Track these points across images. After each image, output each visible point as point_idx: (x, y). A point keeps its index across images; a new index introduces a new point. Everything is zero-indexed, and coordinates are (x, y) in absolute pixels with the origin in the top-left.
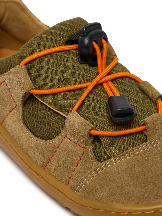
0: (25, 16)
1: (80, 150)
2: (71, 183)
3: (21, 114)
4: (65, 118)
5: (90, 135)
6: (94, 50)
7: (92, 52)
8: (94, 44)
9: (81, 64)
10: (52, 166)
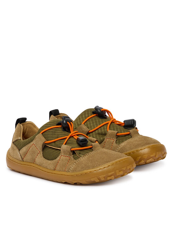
0: (36, 129)
1: (68, 158)
2: (66, 170)
3: (42, 155)
4: (60, 150)
5: (71, 151)
6: (68, 125)
7: (67, 126)
8: (68, 122)
9: (64, 131)
10: (58, 168)
